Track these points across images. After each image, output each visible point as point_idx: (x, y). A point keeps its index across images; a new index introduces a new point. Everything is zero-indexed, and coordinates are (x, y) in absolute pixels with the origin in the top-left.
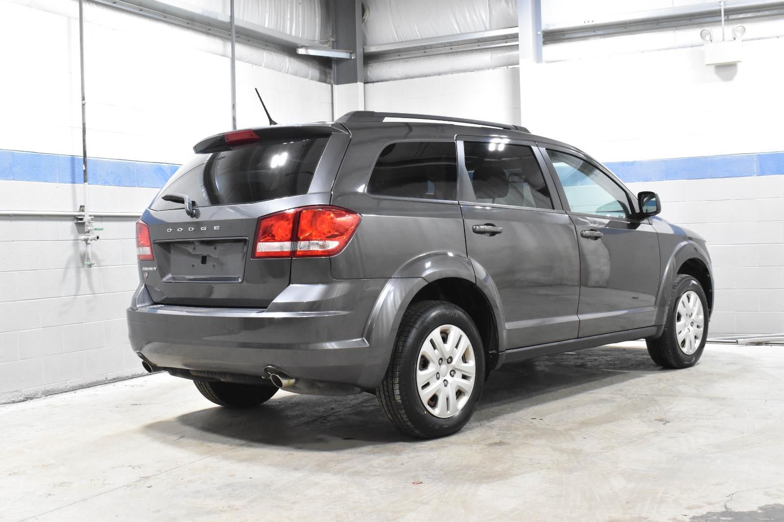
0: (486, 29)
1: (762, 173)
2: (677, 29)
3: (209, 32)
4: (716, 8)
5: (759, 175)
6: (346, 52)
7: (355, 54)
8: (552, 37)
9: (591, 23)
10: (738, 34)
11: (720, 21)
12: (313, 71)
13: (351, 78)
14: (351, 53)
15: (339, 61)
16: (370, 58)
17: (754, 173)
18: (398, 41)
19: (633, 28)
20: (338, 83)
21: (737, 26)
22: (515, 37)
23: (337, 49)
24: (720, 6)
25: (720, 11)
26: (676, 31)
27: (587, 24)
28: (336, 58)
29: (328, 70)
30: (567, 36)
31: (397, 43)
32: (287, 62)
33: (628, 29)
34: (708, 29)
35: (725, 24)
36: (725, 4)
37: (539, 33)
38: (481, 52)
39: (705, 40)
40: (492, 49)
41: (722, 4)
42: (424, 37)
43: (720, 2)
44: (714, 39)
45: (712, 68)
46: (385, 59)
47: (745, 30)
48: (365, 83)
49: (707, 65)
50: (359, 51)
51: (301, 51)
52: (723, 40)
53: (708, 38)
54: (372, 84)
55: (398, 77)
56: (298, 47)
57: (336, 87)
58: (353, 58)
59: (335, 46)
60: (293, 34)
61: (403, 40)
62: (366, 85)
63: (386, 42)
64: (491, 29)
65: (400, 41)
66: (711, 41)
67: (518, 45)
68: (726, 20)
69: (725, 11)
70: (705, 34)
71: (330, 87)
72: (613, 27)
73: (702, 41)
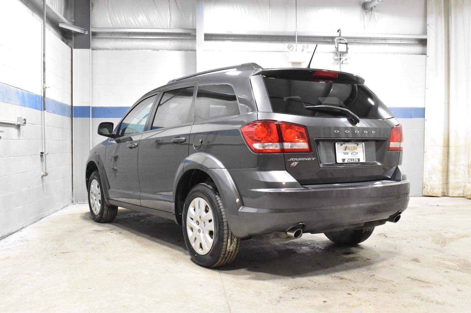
0: (168, 28)
3: (27, 4)
4: (293, 34)
6: (82, 30)
7: (87, 31)
9: (230, 33)
10: (305, 49)
14: (85, 31)
15: (76, 34)
16: (95, 35)
18: (112, 27)
19: (249, 39)
20: (74, 48)
21: (305, 45)
22: (190, 35)
23: (76, 26)
24: (295, 34)
25: (295, 37)
26: (270, 43)
27: (228, 33)
33: (246, 39)
34: (291, 44)
35: (298, 43)
36: (297, 33)
38: (164, 40)
39: (290, 50)
40: (170, 40)
42: (129, 27)
43: (296, 32)
44: (293, 50)
46: (99, 37)
47: (308, 47)
48: (92, 50)
49: (290, 62)
50: (91, 30)
51: (61, 25)
52: (296, 51)
53: (291, 49)
54: (96, 51)
55: (111, 48)
56: (60, 23)
57: (74, 50)
58: (86, 34)
61: (115, 27)
63: (104, 27)
64: (170, 28)
65: (113, 27)
67: (196, 39)
68: (297, 41)
69: (298, 37)
70: (291, 47)
71: (70, 49)
72: (239, 36)
73: (287, 50)
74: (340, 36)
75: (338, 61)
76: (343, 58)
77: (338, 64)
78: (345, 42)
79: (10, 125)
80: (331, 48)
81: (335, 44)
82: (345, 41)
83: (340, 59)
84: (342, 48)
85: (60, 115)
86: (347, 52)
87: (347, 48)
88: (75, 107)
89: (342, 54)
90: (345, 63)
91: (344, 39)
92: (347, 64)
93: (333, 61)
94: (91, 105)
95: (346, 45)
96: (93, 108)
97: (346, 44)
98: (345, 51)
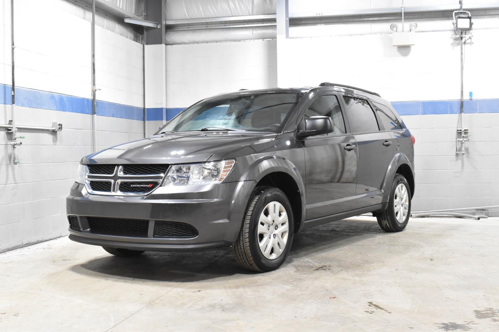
0: (250, 14)
1: (424, 113)
2: (373, 23)
4: (399, 11)
5: (423, 115)
6: (154, 23)
7: (160, 25)
8: (294, 22)
9: (321, 15)
10: (413, 28)
11: (402, 19)
12: (130, 34)
13: (158, 41)
14: (157, 24)
15: (148, 28)
16: (169, 28)
17: (420, 113)
18: (188, 18)
19: (346, 20)
20: (147, 44)
21: (413, 23)
22: (274, 20)
23: (147, 20)
25: (401, 13)
26: (372, 23)
27: (318, 15)
28: (146, 26)
29: (138, 35)
30: (303, 22)
31: (188, 19)
32: (118, 28)
33: (342, 20)
34: (395, 23)
35: (404, 21)
36: (404, 9)
37: (287, 19)
38: (245, 29)
39: (393, 30)
40: (253, 28)
41: (403, 9)
42: (207, 17)
43: (402, 8)
44: (398, 30)
45: (396, 48)
46: (175, 30)
47: (417, 25)
48: (166, 45)
49: (394, 46)
50: (164, 23)
51: (127, 21)
52: (403, 31)
53: (395, 29)
54: (171, 46)
55: (188, 42)
56: (125, 18)
57: (146, 46)
58: (158, 27)
59: (147, 19)
60: (121, 7)
61: (192, 18)
62: (167, 46)
63: (180, 19)
64: (253, 15)
65: (190, 18)
66: (396, 31)
67: (276, 25)
68: (404, 19)
69: (405, 13)
70: (394, 26)
71: (142, 46)
72: (333, 18)
73: (391, 31)
74: (461, 7)
75: (459, 41)
76: (466, 37)
77: (458, 44)
78: (467, 16)
79: (42, 131)
80: (448, 24)
81: (453, 19)
82: (468, 14)
83: (462, 38)
84: (463, 23)
85: (124, 118)
86: (470, 29)
87: (471, 24)
88: (148, 109)
89: (464, 31)
90: (468, 43)
91: (467, 12)
92: (471, 43)
93: (452, 41)
94: (164, 106)
95: (469, 20)
96: (167, 110)
97: (470, 18)
98: (468, 27)
